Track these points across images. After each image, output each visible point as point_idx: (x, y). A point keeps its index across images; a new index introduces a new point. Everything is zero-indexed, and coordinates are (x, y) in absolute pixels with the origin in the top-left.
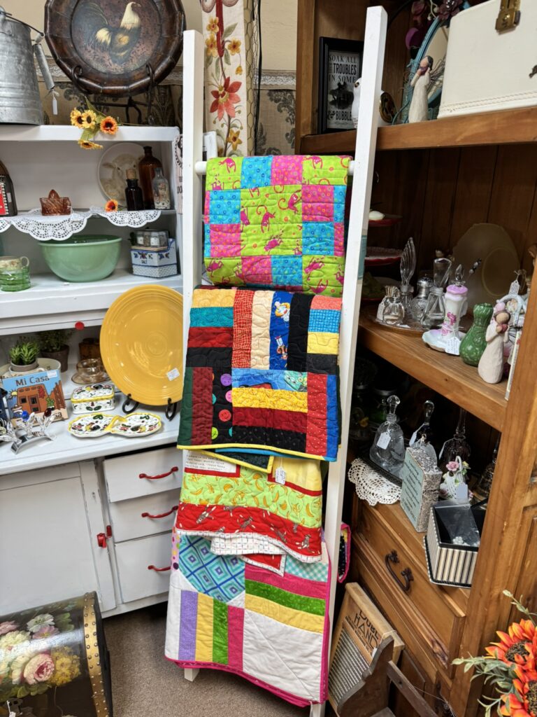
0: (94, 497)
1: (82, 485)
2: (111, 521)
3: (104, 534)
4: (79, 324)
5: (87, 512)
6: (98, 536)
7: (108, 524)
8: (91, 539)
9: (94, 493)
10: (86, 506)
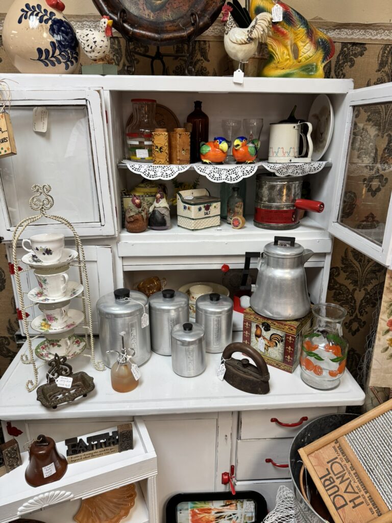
0: (226, 439)
1: (217, 427)
2: (237, 461)
3: (228, 473)
4: (225, 266)
5: (216, 451)
6: (223, 474)
7: (234, 464)
8: (216, 476)
9: (226, 436)
10: (217, 446)
